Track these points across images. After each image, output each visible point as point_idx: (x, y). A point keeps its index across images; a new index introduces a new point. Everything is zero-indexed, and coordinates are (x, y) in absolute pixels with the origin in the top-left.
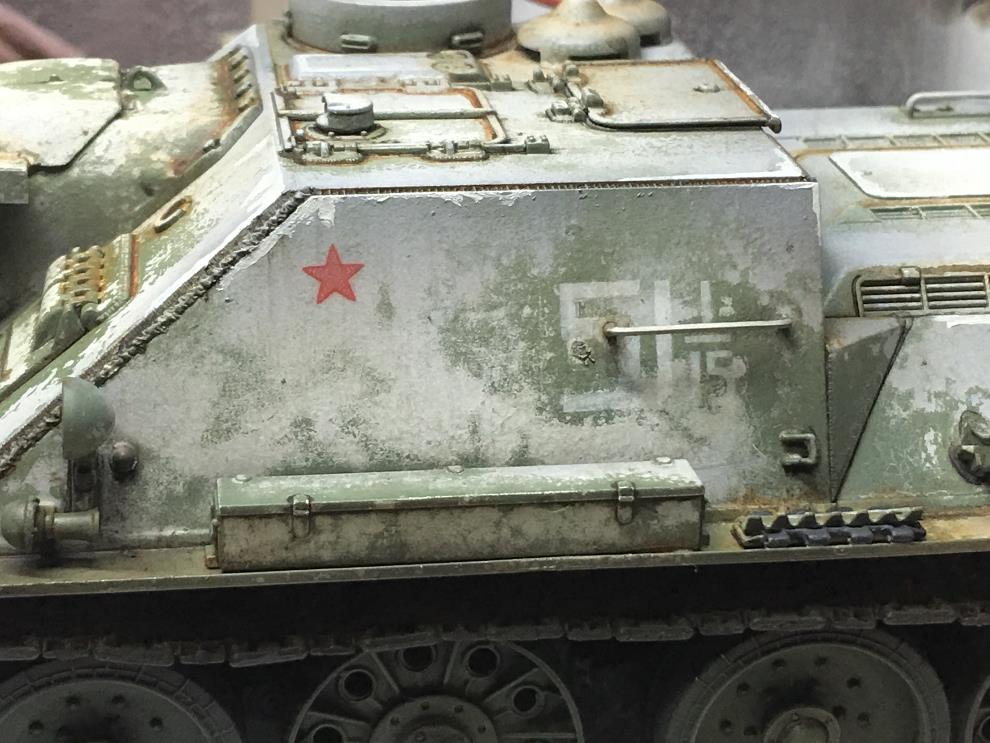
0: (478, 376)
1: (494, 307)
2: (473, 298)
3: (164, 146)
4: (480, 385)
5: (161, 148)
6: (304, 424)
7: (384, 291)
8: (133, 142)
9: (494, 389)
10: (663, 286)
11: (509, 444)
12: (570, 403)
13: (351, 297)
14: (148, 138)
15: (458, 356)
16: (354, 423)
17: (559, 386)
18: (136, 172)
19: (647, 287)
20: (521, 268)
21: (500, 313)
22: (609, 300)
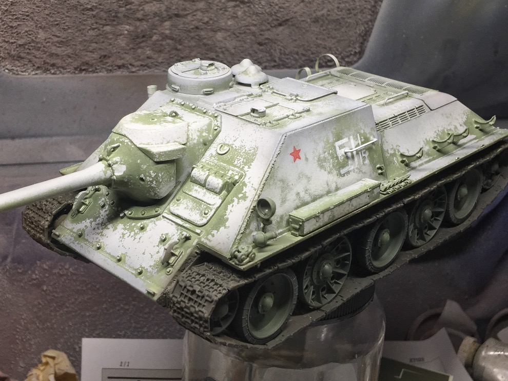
0: (325, 170)
1: (325, 152)
2: (321, 152)
4: (326, 173)
6: (298, 194)
7: (305, 155)
9: (329, 173)
10: (351, 137)
11: (333, 187)
12: (343, 171)
13: (300, 158)
14: (199, 130)
15: (322, 167)
16: (307, 190)
17: (339, 168)
19: (349, 139)
20: (328, 140)
21: (326, 153)
22: (344, 144)
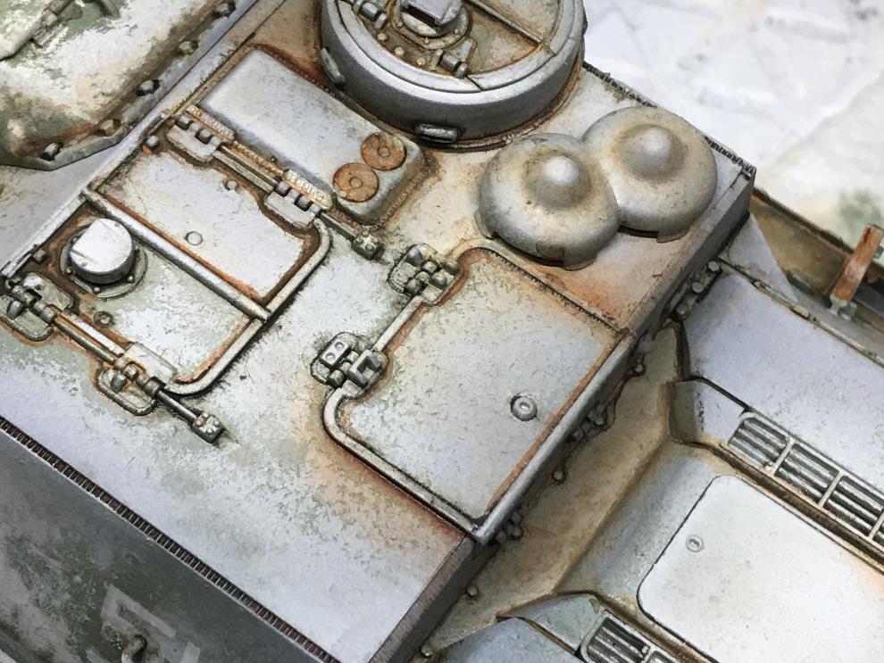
4: (26, 591)
10: (194, 650)
19: (182, 640)
21: (57, 564)
22: (146, 624)
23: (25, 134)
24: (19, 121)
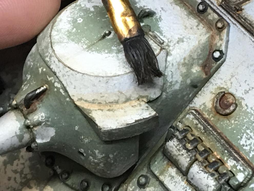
3: (194, 61)
5: (193, 64)
8: (181, 67)
18: (189, 81)
23: (200, 67)
24: (194, 66)
